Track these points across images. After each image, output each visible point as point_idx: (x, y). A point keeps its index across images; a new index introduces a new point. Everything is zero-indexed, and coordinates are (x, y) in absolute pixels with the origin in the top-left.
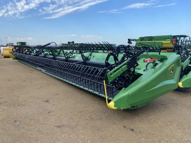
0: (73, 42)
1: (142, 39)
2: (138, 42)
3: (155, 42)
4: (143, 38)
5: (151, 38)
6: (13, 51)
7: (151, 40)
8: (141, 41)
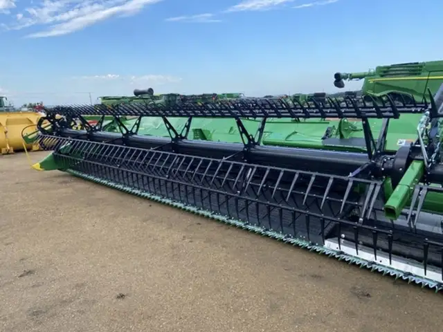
0: (151, 91)
1: (385, 72)
2: (371, 81)
3: (430, 78)
4: (388, 68)
5: (415, 69)
6: (42, 130)
7: (416, 74)
8: (382, 76)
